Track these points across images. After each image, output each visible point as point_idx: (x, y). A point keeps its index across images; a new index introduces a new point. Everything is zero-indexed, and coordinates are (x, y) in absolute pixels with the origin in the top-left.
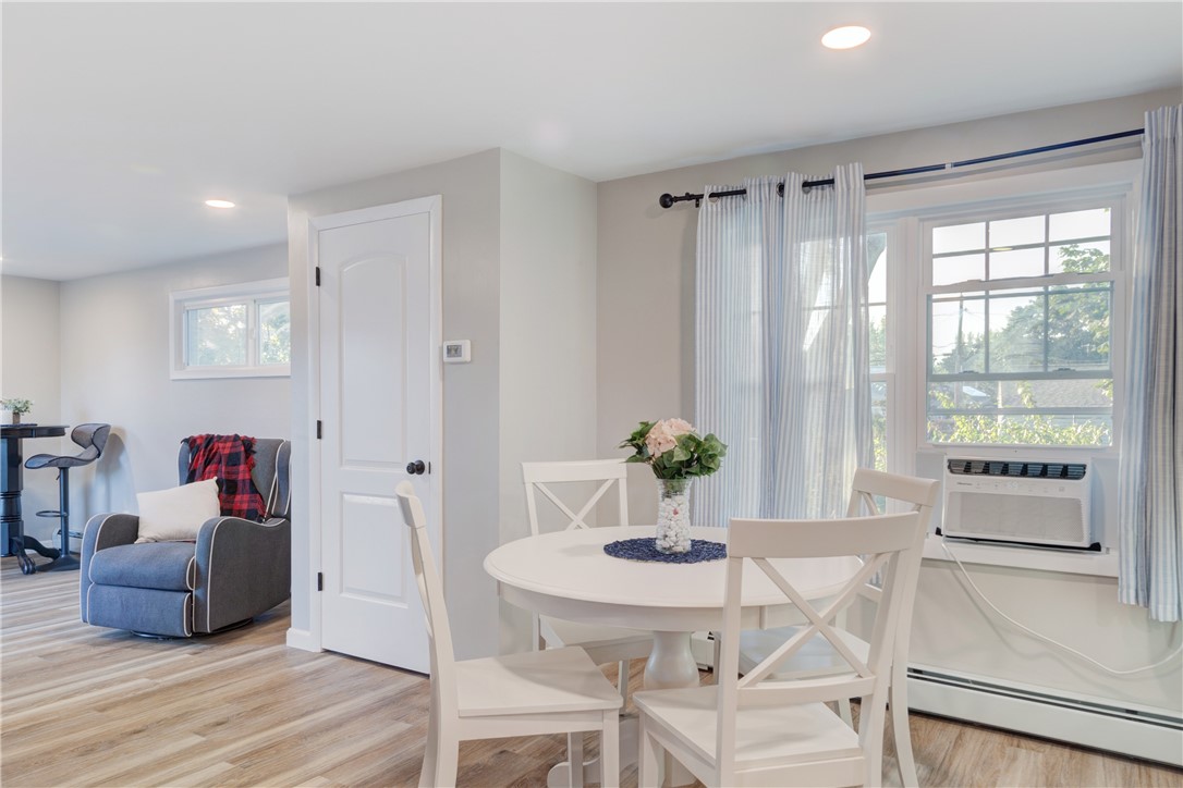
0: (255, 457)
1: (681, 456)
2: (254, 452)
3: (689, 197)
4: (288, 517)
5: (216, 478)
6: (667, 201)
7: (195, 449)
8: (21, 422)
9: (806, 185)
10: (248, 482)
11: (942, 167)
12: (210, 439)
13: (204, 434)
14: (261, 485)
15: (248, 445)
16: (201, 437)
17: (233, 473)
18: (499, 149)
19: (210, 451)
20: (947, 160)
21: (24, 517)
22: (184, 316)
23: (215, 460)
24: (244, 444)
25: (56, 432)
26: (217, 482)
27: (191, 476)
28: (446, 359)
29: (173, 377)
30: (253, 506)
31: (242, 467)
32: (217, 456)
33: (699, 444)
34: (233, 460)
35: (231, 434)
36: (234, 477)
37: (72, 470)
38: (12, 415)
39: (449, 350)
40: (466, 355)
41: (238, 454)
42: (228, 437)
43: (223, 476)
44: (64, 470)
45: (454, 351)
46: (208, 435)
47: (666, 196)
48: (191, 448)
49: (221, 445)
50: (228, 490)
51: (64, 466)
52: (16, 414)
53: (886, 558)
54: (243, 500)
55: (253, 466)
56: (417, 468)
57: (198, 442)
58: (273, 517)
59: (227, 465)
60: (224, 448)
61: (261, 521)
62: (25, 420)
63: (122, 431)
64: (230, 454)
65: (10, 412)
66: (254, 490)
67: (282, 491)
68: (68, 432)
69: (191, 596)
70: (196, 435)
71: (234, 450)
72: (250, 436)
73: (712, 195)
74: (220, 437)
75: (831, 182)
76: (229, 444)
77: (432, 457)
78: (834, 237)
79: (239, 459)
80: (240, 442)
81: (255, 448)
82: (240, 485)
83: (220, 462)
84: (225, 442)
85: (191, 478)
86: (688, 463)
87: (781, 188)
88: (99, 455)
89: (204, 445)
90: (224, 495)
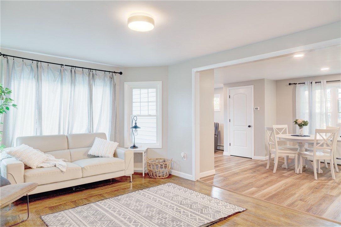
1: (303, 123)
3: (294, 84)
6: (290, 84)
9: (316, 82)
18: (264, 79)
28: (255, 110)
33: (305, 122)
39: (256, 109)
40: (259, 109)
45: (257, 109)
47: (290, 83)
53: (333, 134)
56: (249, 126)
73: (299, 83)
75: (320, 82)
77: (252, 124)
78: (321, 90)
86: (304, 124)
87: (311, 83)
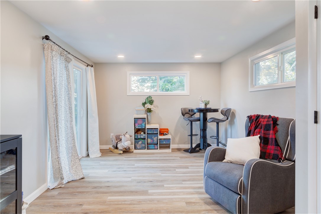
0: (278, 127)
2: (278, 125)
4: (294, 161)
5: (259, 135)
7: (251, 121)
8: (207, 107)
10: (274, 139)
12: (258, 117)
13: (256, 114)
14: (281, 142)
15: (275, 120)
16: (254, 116)
17: (267, 134)
19: (258, 122)
21: (207, 137)
22: (254, 66)
23: (259, 127)
24: (273, 120)
25: (216, 111)
26: (260, 137)
27: (249, 134)
29: (250, 90)
30: (276, 152)
31: (271, 132)
32: (260, 125)
34: (267, 128)
35: (268, 115)
36: (267, 136)
38: (204, 105)
41: (269, 125)
42: (266, 116)
43: (262, 135)
44: (218, 123)
46: (257, 115)
48: (250, 121)
49: (262, 120)
50: (264, 142)
51: (218, 122)
52: (206, 105)
54: (271, 148)
55: (277, 131)
57: (253, 117)
58: (287, 159)
59: (264, 130)
60: (263, 121)
61: (280, 162)
62: (208, 106)
63: (235, 110)
64: (266, 125)
66: (277, 144)
67: (292, 146)
68: (220, 111)
69: (241, 197)
70: (252, 114)
71: (268, 123)
72: (276, 116)
74: (262, 116)
76: (266, 120)
79: (270, 128)
80: (271, 119)
81: (278, 122)
82: (270, 140)
83: (261, 128)
84: (264, 118)
85: (249, 135)
88: (228, 119)
89: (255, 119)
90: (262, 145)
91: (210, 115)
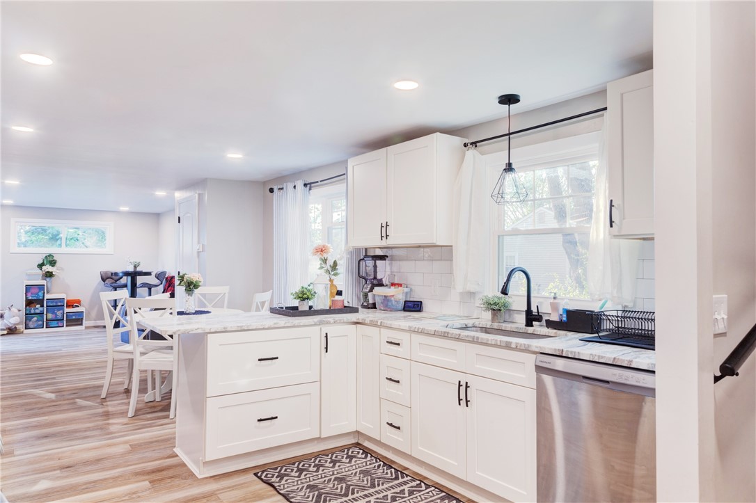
6: (271, 191)
8: (137, 270)
11: (317, 182)
18: (207, 179)
20: (319, 180)
25: (148, 274)
28: (198, 250)
37: (152, 289)
44: (150, 289)
47: (271, 189)
51: (150, 287)
52: (135, 267)
62: (139, 269)
65: (133, 267)
68: (153, 274)
73: (279, 189)
91: (140, 280)
